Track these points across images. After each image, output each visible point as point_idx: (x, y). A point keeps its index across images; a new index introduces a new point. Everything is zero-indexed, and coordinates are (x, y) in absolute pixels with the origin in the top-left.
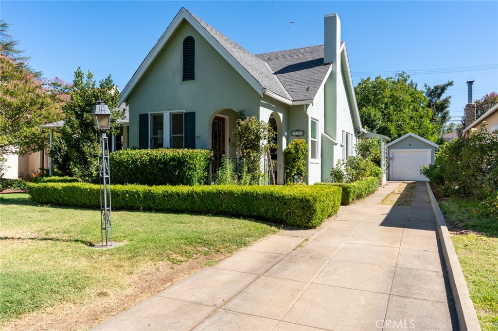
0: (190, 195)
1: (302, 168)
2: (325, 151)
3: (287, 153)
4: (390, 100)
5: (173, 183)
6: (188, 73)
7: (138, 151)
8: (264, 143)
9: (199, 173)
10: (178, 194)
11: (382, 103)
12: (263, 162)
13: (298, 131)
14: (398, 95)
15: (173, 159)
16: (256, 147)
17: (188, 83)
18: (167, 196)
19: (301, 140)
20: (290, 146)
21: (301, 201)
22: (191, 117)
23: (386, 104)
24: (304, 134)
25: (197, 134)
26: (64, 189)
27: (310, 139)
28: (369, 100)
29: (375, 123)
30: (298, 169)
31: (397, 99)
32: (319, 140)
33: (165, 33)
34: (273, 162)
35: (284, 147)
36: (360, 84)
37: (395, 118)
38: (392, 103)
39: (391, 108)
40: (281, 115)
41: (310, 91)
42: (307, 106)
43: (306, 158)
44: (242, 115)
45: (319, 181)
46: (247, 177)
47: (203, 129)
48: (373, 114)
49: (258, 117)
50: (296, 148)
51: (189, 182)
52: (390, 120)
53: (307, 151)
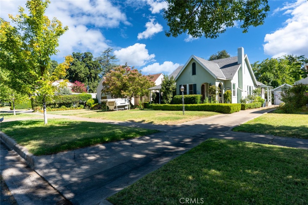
0: (198, 106)
1: (230, 99)
2: (238, 93)
3: (225, 95)
4: (278, 68)
5: (192, 104)
6: (194, 73)
7: (179, 95)
8: (217, 92)
9: (199, 101)
10: (194, 106)
11: (274, 70)
12: (217, 98)
13: (228, 88)
14: (282, 66)
15: (192, 97)
16: (215, 93)
17: (194, 76)
18: (191, 107)
19: (229, 91)
20: (225, 93)
21: (227, 107)
22: (195, 85)
23: (276, 70)
24: (230, 89)
25: (197, 90)
26: (163, 106)
27: (232, 90)
28: (268, 69)
29: (270, 79)
30: (228, 99)
31: (282, 67)
32: (236, 90)
33: (187, 62)
34: (220, 98)
35: (224, 93)
36: (262, 62)
37: (280, 76)
38: (279, 70)
39: (279, 72)
40: (222, 83)
41: (232, 74)
42: (231, 80)
43: (231, 96)
44: (210, 85)
45: (237, 103)
46: (212, 102)
47: (199, 89)
48: (268, 75)
49: (215, 85)
50: (227, 93)
51: (196, 103)
52: (277, 77)
53: (231, 94)
